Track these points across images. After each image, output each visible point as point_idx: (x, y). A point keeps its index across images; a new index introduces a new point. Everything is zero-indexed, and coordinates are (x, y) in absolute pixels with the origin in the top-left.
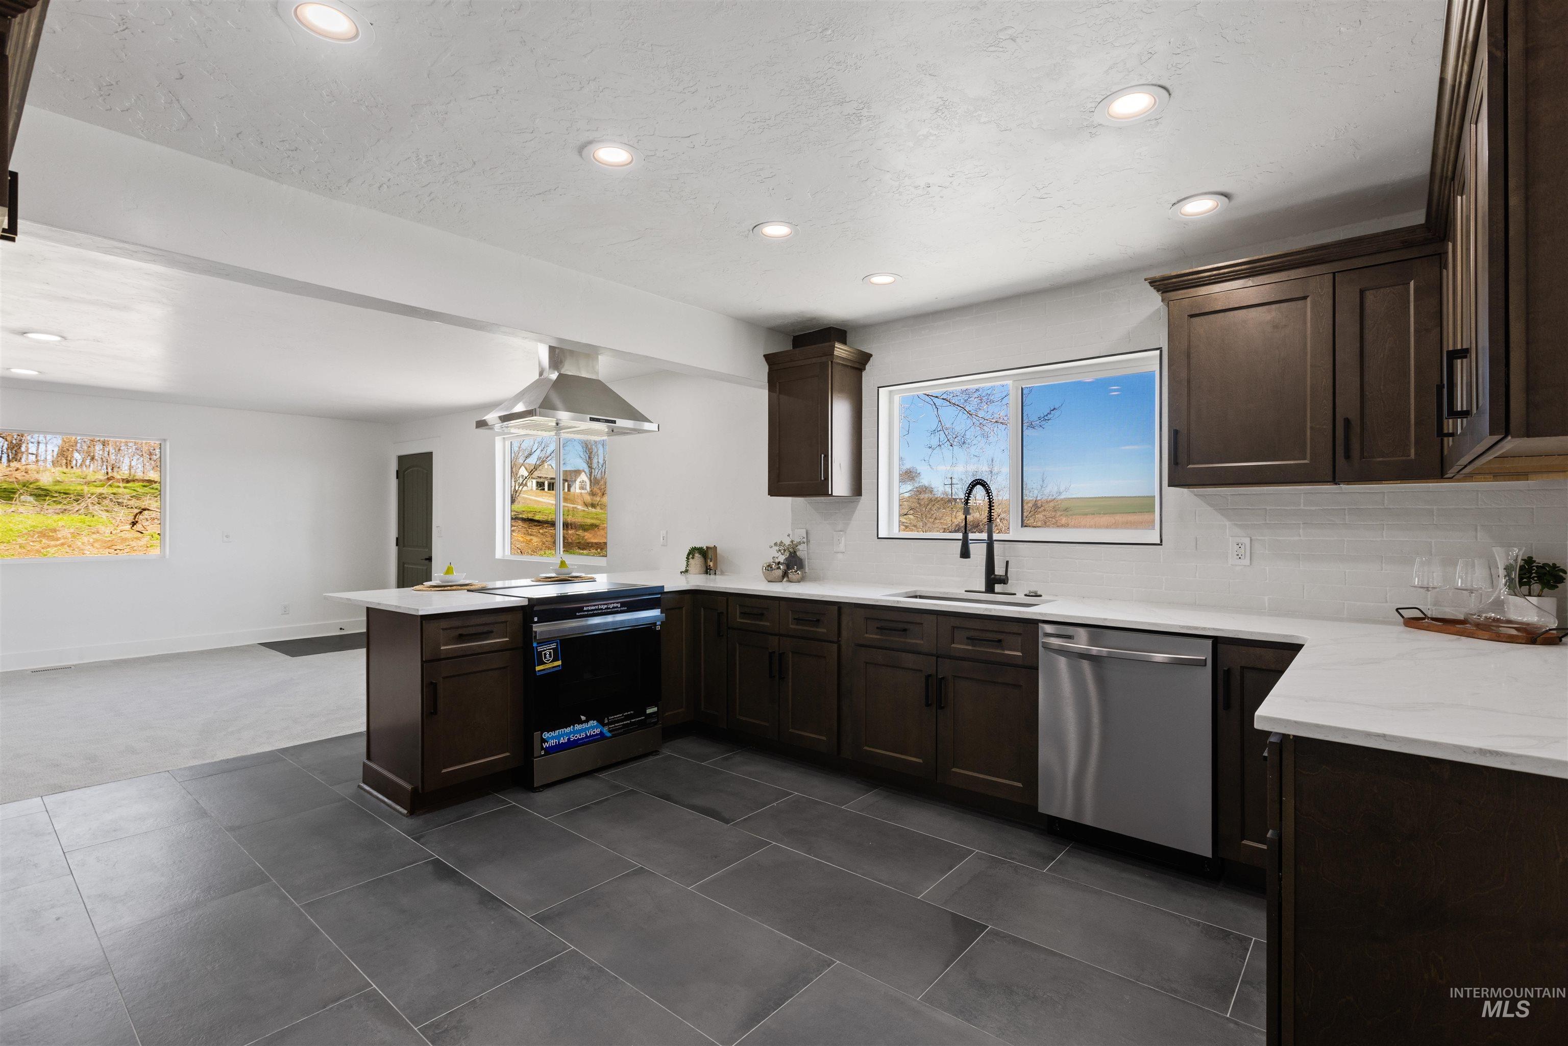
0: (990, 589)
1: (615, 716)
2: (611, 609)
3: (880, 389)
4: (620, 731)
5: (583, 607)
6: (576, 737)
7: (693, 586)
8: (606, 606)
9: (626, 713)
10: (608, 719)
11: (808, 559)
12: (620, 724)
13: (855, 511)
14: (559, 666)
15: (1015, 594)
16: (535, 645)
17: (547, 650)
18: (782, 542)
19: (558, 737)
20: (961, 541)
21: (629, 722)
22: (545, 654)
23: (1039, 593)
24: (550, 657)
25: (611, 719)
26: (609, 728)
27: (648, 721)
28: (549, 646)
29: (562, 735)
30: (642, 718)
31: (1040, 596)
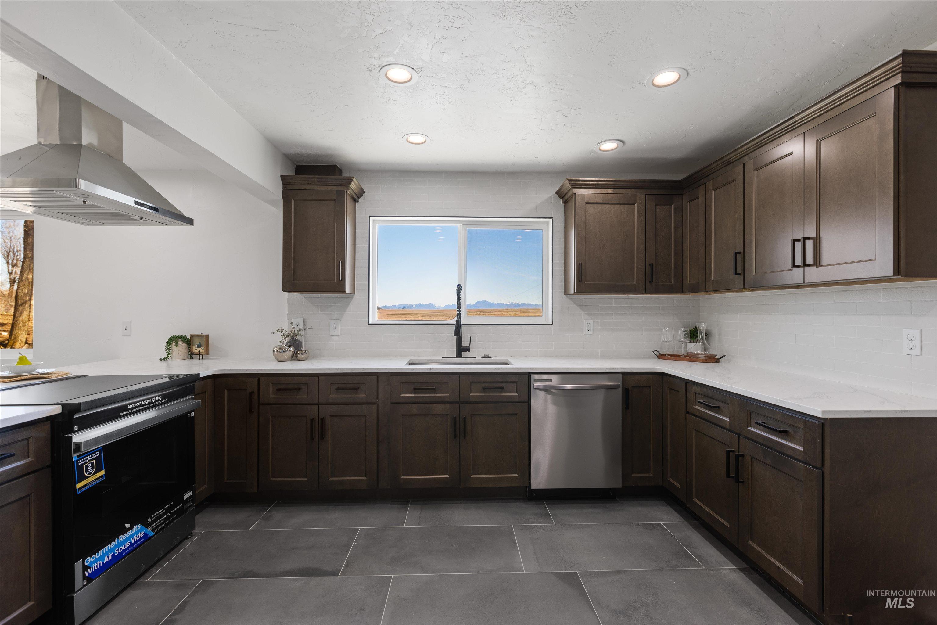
0: (459, 355)
1: (158, 513)
2: (153, 403)
3: (371, 217)
4: (161, 526)
5: (127, 405)
6: (121, 549)
7: (216, 371)
8: (148, 401)
9: (167, 506)
10: (151, 518)
11: (305, 341)
12: (162, 518)
13: (349, 305)
14: (102, 476)
15: (475, 358)
16: (75, 456)
17: (89, 461)
18: (282, 329)
19: (102, 558)
20: (455, 325)
21: (169, 514)
22: (87, 467)
23: (490, 356)
24: (93, 468)
25: (154, 517)
26: (152, 527)
27: (185, 507)
28: (91, 456)
29: (107, 554)
30: (180, 506)
31: (491, 357)
